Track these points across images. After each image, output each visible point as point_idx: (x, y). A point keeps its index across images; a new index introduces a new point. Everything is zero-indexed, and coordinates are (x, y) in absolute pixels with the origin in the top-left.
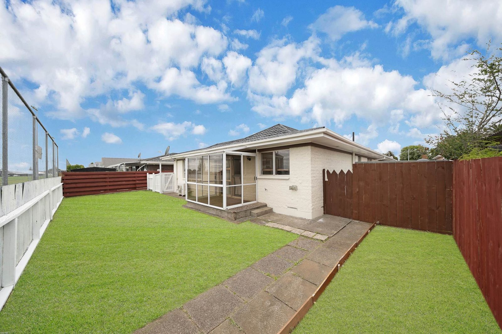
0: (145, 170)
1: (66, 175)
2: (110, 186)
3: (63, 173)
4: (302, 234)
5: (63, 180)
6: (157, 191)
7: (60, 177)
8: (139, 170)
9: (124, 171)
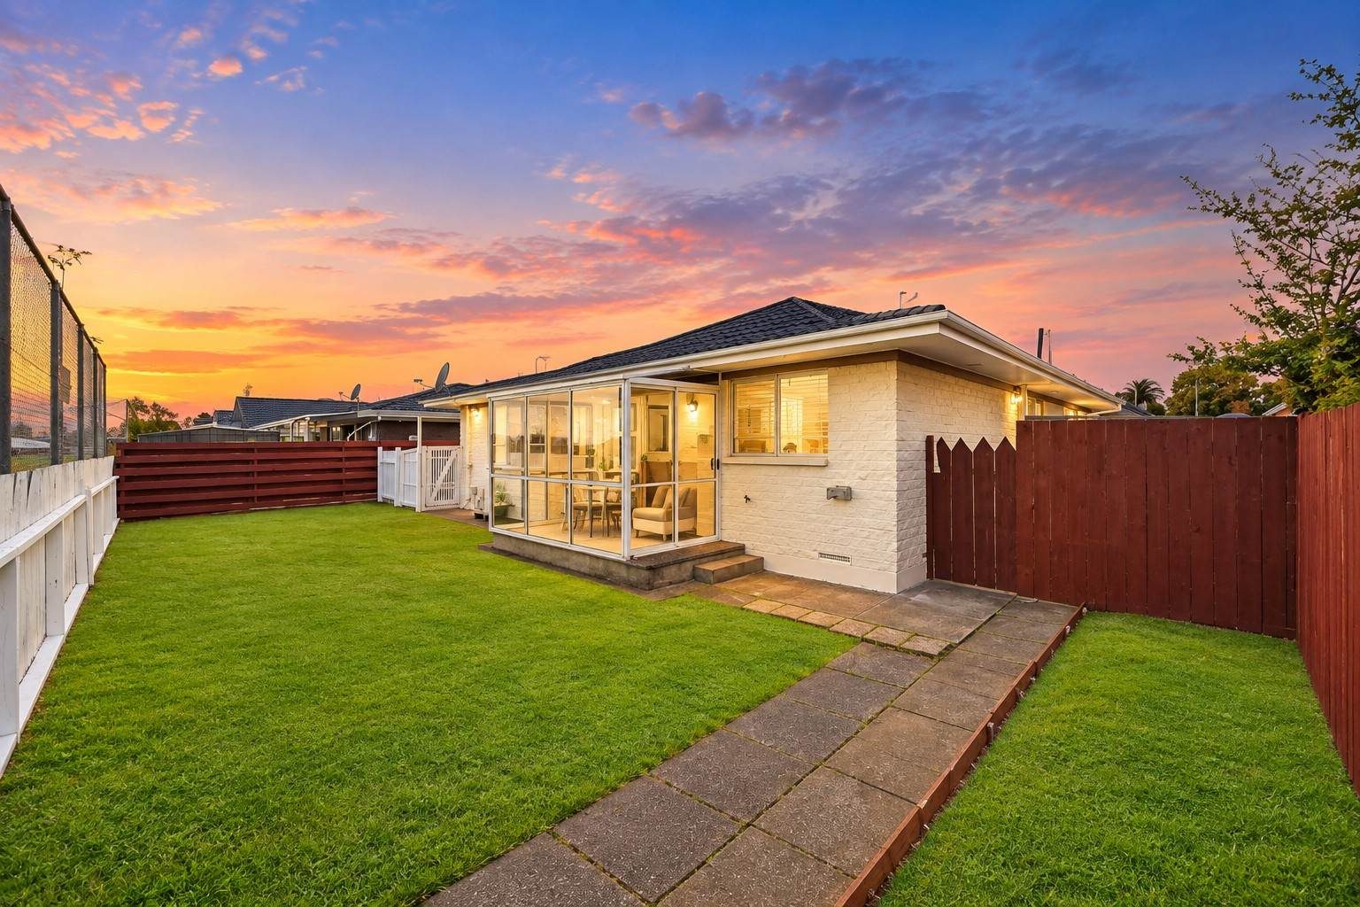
0: (371, 437)
1: (127, 452)
2: (260, 486)
3: (120, 445)
4: (866, 637)
5: (117, 467)
6: (406, 503)
7: (112, 458)
8: (352, 438)
9: (306, 440)
